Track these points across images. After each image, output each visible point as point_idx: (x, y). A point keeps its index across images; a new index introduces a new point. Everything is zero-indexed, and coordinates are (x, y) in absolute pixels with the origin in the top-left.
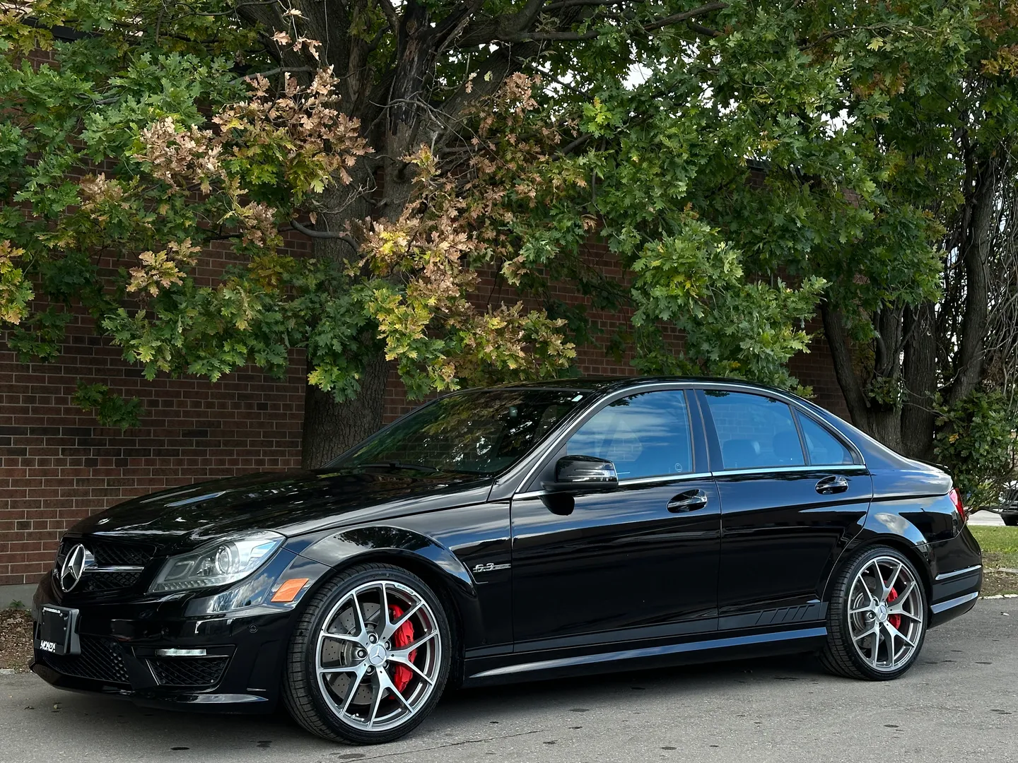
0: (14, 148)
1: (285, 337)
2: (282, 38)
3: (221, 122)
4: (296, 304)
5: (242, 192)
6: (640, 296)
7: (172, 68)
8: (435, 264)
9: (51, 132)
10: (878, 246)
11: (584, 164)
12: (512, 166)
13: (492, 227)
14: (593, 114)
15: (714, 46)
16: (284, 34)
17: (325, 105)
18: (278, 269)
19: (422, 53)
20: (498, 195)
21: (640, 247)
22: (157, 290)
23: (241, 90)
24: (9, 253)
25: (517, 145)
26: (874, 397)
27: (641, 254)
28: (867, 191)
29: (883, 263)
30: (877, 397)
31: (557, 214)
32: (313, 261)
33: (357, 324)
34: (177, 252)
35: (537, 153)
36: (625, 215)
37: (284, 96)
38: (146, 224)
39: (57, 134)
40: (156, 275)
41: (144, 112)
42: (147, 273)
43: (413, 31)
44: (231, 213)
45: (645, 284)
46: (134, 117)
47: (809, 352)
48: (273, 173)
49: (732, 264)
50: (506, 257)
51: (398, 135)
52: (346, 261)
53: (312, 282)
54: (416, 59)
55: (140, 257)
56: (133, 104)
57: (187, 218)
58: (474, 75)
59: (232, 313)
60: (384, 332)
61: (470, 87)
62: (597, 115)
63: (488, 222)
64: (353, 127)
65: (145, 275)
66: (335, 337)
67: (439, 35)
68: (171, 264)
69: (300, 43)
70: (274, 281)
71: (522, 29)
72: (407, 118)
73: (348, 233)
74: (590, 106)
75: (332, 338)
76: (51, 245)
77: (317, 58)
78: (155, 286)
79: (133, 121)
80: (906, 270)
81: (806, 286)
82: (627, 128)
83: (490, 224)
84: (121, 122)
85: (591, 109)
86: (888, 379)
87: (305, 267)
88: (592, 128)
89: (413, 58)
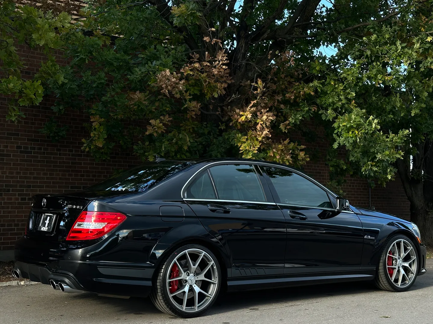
0: (103, 81)
1: (197, 152)
2: (206, 39)
3: (184, 71)
4: (200, 139)
5: (190, 97)
6: (337, 137)
7: (161, 50)
8: (261, 124)
9: (116, 75)
10: (419, 118)
11: (312, 86)
12: (283, 86)
13: (276, 110)
14: (315, 66)
15: (365, 40)
16: (208, 38)
17: (223, 64)
18: (193, 126)
19: (246, 44)
20: (280, 98)
21: (336, 118)
22: (156, 134)
23: (185, 58)
24: (98, 120)
25: (284, 78)
26: (413, 177)
27: (336, 120)
28: (424, 96)
29: (421, 124)
30: (414, 177)
31: (302, 105)
32: (205, 123)
33: (226, 147)
34: (163, 120)
35: (292, 81)
36: (330, 105)
37: (205, 61)
38: (153, 110)
39: (117, 76)
40: (156, 128)
41: (154, 68)
42: (153, 128)
43: (243, 35)
44: (187, 105)
45: (338, 132)
46: (151, 69)
47: (403, 159)
48: (198, 90)
49: (376, 124)
50: (281, 122)
51: (236, 75)
52: (220, 123)
53: (206, 131)
54: (244, 46)
55: (150, 122)
56: (150, 65)
57: (167, 107)
58: (271, 52)
59: (182, 143)
60: (242, 150)
61: (270, 56)
62: (316, 66)
63: (274, 108)
64: (227, 72)
65: (152, 128)
66: (218, 152)
67: (253, 36)
68: (161, 124)
69: (214, 41)
70: (191, 131)
71: (286, 34)
72: (240, 68)
73: (220, 112)
74: (314, 63)
75: (217, 153)
76: (115, 117)
77: (222, 46)
78: (155, 133)
79: (150, 71)
80: (430, 127)
81: (401, 133)
82: (329, 72)
83: (275, 109)
84: (146, 71)
85: (314, 65)
86: (418, 170)
87: (202, 126)
88: (314, 72)
89: (243, 45)
